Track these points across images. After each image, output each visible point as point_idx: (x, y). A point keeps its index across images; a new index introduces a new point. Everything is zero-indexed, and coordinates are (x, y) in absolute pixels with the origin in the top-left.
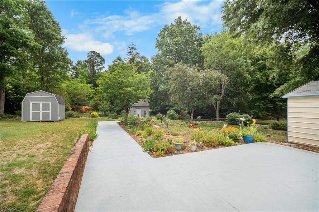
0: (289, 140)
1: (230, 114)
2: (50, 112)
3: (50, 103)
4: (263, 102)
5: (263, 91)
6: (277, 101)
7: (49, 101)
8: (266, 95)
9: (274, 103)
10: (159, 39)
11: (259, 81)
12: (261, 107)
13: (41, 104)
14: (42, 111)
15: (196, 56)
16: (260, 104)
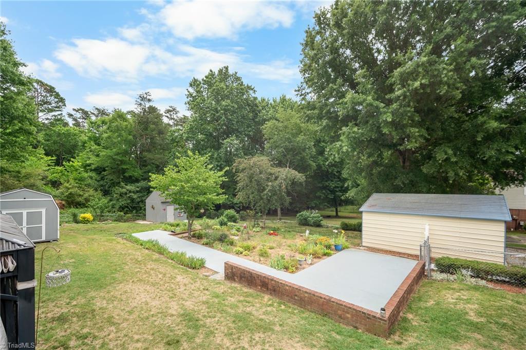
0: (364, 244)
1: (301, 214)
2: (43, 225)
3: (44, 211)
4: (324, 191)
5: (324, 179)
6: (337, 192)
7: (42, 207)
8: (327, 184)
9: (334, 194)
10: (191, 90)
11: (321, 167)
12: (322, 197)
13: (25, 213)
14: (27, 225)
15: (250, 129)
16: (321, 195)
